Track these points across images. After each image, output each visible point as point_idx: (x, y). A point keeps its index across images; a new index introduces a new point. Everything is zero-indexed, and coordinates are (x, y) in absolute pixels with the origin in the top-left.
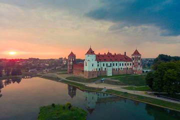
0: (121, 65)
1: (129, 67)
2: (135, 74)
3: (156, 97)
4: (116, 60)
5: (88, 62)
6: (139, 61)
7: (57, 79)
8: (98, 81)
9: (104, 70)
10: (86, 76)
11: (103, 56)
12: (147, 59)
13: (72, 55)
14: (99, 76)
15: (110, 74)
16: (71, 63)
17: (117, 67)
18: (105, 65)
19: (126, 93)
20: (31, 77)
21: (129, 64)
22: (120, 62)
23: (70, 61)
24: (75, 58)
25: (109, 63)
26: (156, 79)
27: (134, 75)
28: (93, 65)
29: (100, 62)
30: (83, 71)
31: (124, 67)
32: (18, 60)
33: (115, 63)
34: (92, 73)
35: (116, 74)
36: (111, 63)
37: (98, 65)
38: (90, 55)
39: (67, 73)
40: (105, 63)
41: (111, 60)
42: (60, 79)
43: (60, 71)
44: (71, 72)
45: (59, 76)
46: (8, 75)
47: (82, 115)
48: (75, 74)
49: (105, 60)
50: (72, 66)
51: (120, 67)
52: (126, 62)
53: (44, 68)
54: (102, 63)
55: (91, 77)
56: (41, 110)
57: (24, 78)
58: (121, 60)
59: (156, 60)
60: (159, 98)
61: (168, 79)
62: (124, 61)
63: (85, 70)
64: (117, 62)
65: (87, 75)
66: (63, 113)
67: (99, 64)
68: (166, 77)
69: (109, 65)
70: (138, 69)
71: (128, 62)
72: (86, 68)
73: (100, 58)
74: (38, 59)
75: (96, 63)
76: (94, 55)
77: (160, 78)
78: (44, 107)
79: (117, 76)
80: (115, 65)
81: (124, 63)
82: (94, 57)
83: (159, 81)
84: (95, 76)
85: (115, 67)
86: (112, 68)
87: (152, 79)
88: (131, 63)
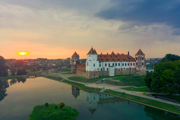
0: (124, 65)
1: (132, 67)
2: (138, 74)
3: (153, 98)
4: (119, 60)
5: (89, 62)
6: (143, 61)
7: (59, 79)
8: (99, 81)
9: (106, 70)
10: (87, 76)
11: (105, 56)
12: (156, 59)
13: (76, 55)
14: (101, 76)
15: (112, 74)
16: (75, 63)
17: (120, 67)
18: (108, 65)
19: (124, 93)
20: (36, 77)
21: (133, 64)
22: (122, 62)
23: (73, 61)
24: (78, 58)
25: (111, 63)
26: (154, 80)
27: (136, 75)
28: (94, 65)
29: (102, 63)
30: (85, 71)
31: (127, 67)
32: (27, 60)
33: (118, 63)
34: (94, 73)
35: (118, 74)
36: (114, 62)
37: (100, 66)
38: (91, 55)
39: (71, 73)
40: (107, 63)
41: (114, 60)
42: (62, 79)
43: (65, 71)
44: (75, 72)
45: (62, 76)
46: (13, 75)
47: (72, 114)
48: (79, 74)
49: (107, 60)
50: (76, 66)
51: (123, 67)
52: (129, 62)
53: (50, 68)
54: (104, 63)
55: (92, 77)
56: (34, 109)
57: (28, 77)
58: (124, 60)
59: (163, 60)
60: (156, 99)
61: (165, 79)
62: (127, 61)
63: (86, 70)
64: (120, 62)
65: (89, 75)
66: (54, 113)
67: (101, 64)
68: (163, 77)
69: (111, 65)
70: (141, 69)
71: (131, 62)
72: (88, 69)
73: (102, 58)
74: (46, 59)
75: (97, 63)
76: (96, 55)
77: (158, 78)
78: (38, 106)
79: (119, 76)
80: (118, 65)
81: (127, 63)
82: (95, 57)
83: (156, 81)
84: (97, 76)
85: (118, 67)
86: (114, 68)
87: (150, 80)
88: (135, 63)
